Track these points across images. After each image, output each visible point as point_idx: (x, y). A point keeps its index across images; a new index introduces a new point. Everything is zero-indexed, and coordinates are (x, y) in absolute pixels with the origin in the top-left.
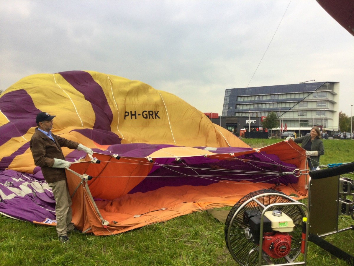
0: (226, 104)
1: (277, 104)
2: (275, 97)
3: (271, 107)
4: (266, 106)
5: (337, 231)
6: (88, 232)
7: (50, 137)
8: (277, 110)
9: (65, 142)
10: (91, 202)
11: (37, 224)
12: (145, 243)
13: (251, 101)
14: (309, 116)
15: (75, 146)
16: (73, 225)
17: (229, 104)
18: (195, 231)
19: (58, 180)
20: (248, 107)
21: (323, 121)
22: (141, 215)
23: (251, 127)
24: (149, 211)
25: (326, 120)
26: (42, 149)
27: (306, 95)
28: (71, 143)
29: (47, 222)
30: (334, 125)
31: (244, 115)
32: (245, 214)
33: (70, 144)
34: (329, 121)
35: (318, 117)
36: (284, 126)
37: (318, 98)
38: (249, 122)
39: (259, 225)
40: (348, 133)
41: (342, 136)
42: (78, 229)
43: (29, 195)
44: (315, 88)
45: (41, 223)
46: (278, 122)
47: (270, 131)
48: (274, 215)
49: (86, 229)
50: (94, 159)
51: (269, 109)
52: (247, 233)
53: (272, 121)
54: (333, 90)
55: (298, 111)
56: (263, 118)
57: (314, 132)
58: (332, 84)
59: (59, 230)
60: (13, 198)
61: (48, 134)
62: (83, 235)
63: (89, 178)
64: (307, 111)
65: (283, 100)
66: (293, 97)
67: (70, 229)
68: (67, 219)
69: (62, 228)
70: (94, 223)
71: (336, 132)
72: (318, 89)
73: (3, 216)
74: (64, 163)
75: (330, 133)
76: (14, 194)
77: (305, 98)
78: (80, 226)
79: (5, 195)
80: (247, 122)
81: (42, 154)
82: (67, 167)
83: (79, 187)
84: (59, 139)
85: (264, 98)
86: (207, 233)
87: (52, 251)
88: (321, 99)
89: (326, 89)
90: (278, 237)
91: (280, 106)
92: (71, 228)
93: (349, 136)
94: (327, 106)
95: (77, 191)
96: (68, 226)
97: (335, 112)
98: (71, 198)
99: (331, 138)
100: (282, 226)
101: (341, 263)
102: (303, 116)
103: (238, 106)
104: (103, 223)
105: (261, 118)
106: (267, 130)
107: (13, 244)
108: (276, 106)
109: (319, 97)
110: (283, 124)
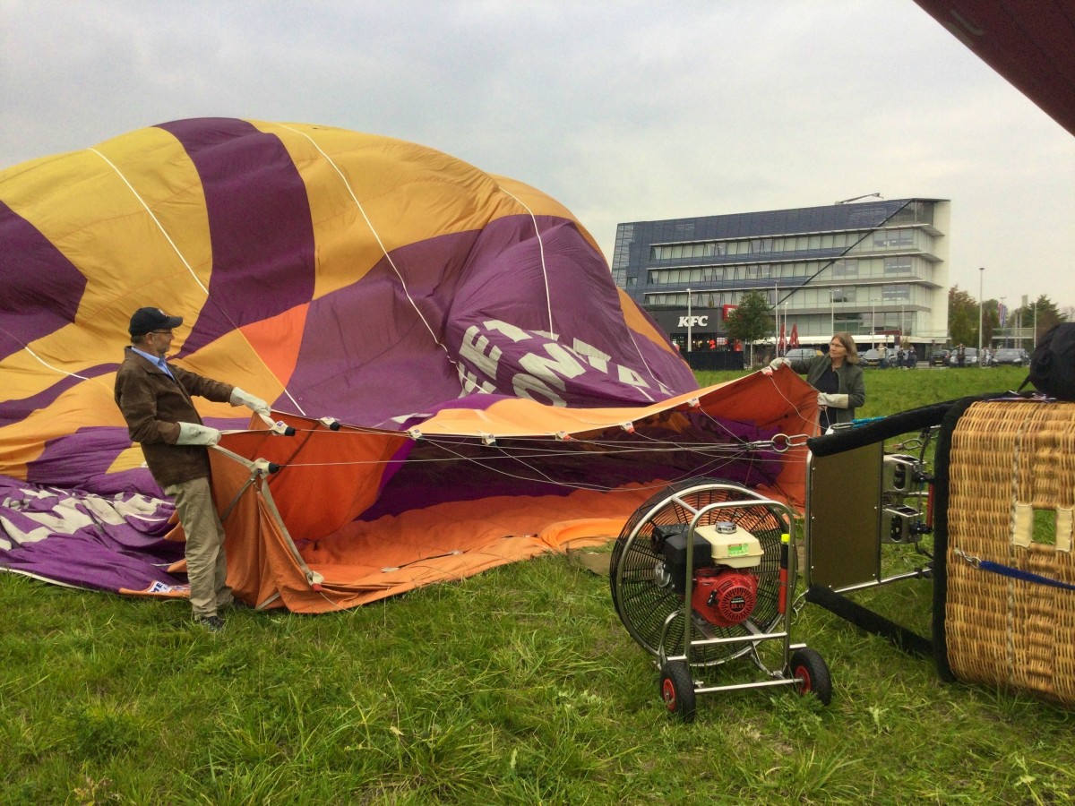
0: (619, 269)
1: (768, 266)
2: (762, 246)
3: (753, 276)
4: (736, 272)
5: (879, 581)
6: (271, 606)
7: (164, 369)
8: (768, 286)
9: (198, 382)
10: (279, 528)
11: (132, 595)
12: (419, 623)
13: (693, 260)
14: (862, 301)
15: (224, 393)
16: (229, 592)
17: (627, 268)
18: (540, 595)
19: (191, 477)
20: (685, 278)
21: (903, 314)
22: (400, 567)
23: (694, 337)
24: (418, 558)
25: (912, 311)
26: (147, 398)
27: (853, 240)
28: (214, 387)
29: (155, 589)
30: (933, 326)
31: (672, 302)
32: (656, 531)
33: (211, 389)
34: (920, 314)
35: (888, 303)
36: (790, 333)
37: (889, 248)
38: (687, 321)
39: (685, 550)
40: (970, 351)
41: (953, 359)
42: (243, 601)
43: (88, 531)
44: (880, 217)
45: (144, 592)
46: (770, 321)
47: (748, 347)
48: (719, 530)
49: (265, 600)
50: (280, 425)
51: (746, 283)
52: (660, 575)
53: (753, 319)
54: (932, 223)
55: (829, 287)
56: (730, 310)
57: (837, 346)
58: (930, 205)
59: (196, 602)
60: (45, 537)
61: (160, 363)
62: (260, 613)
63: (273, 469)
64: (857, 286)
65: (785, 255)
66: (815, 244)
67: (222, 602)
68: (217, 575)
69: (203, 599)
70: (286, 580)
71: (941, 347)
72: (888, 220)
73: (33, 580)
74: (204, 433)
75: (924, 350)
76: (43, 528)
77: (851, 248)
78: (249, 590)
79: (20, 532)
80: (682, 322)
81: (150, 412)
82: (214, 441)
83: (247, 490)
84: (182, 376)
85: (732, 250)
86: (570, 599)
87: (192, 648)
88: (898, 251)
89: (913, 220)
90: (729, 577)
91: (777, 273)
92: (227, 598)
93: (974, 359)
94: (913, 269)
95: (238, 502)
96: (218, 593)
97: (939, 287)
98: (222, 520)
99: (922, 366)
100: (735, 554)
101: (877, 641)
102: (845, 300)
103: (655, 275)
104: (311, 579)
105: (724, 309)
106: (740, 346)
107: (86, 637)
108: (765, 273)
109: (892, 244)
110: (788, 328)
